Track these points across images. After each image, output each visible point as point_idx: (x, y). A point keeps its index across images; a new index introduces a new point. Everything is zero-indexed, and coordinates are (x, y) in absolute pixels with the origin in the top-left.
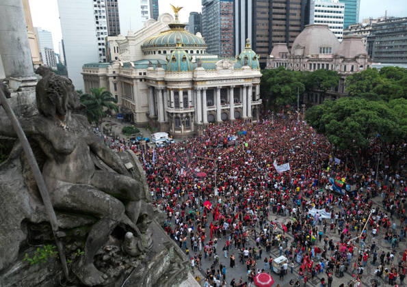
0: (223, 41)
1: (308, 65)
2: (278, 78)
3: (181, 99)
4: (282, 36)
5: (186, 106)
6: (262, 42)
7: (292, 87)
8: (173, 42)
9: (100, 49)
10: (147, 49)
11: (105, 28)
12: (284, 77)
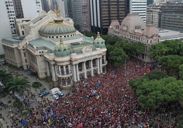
0: (84, 13)
1: (130, 36)
2: (115, 52)
3: (65, 70)
4: (116, 14)
5: (68, 73)
6: (105, 17)
7: (122, 57)
8: (57, 32)
9: (11, 24)
10: (42, 33)
11: (13, 12)
12: (118, 52)
